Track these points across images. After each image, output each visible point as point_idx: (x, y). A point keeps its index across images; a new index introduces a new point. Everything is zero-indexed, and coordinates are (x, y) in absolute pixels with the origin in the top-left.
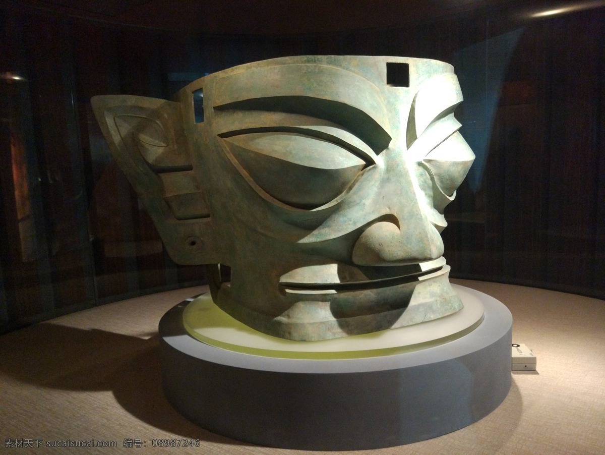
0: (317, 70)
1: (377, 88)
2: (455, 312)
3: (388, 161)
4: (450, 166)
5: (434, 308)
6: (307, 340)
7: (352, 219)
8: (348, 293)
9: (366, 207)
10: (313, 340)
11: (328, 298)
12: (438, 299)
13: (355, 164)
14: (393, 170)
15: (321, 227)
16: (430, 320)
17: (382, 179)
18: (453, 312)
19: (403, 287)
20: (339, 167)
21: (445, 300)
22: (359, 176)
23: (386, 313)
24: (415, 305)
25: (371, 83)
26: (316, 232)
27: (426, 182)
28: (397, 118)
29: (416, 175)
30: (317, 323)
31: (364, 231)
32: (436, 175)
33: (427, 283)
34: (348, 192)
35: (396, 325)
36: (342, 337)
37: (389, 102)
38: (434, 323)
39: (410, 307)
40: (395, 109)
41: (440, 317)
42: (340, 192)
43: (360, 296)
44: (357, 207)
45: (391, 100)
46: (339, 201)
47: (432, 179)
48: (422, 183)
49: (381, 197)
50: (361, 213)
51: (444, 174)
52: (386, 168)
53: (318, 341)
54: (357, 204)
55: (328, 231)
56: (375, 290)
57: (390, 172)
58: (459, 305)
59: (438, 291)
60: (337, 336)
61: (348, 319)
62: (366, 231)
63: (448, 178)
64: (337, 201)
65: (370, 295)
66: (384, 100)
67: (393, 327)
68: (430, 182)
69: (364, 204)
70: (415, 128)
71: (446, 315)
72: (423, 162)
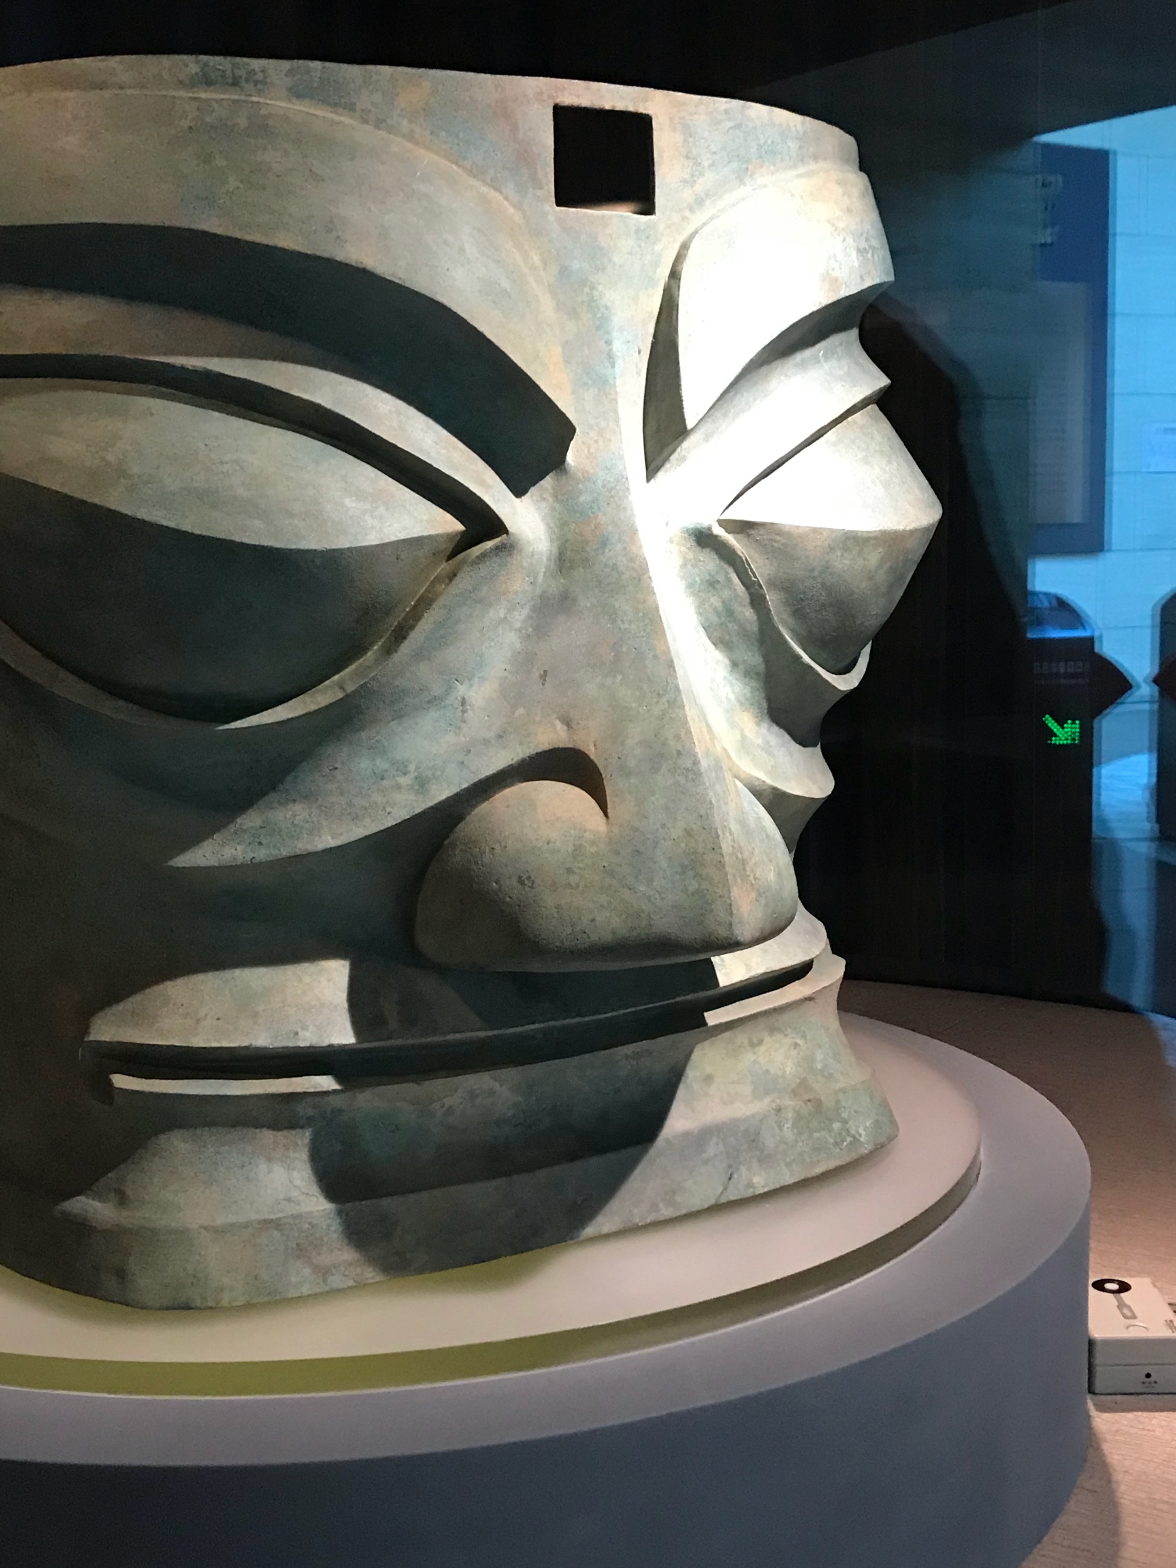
0: (243, 122)
1: (511, 210)
2: (854, 1156)
3: (563, 524)
4: (832, 549)
5: (769, 1141)
6: (198, 1303)
7: (412, 768)
8: (391, 1090)
9: (470, 714)
10: (225, 1302)
11: (303, 1110)
12: (788, 1102)
13: (417, 531)
14: (586, 562)
15: (272, 796)
16: (749, 1193)
17: (541, 597)
18: (848, 1159)
19: (637, 1056)
20: (343, 543)
21: (818, 1104)
22: (438, 579)
23: (558, 1170)
24: (686, 1134)
25: (484, 189)
26: (250, 820)
27: (730, 613)
28: (602, 343)
29: (690, 586)
30: (247, 1225)
31: (461, 818)
32: (772, 584)
33: (740, 1037)
34: (389, 650)
35: (604, 1222)
36: (360, 1287)
37: (564, 272)
38: (768, 1207)
39: (668, 1141)
40: (592, 304)
41: (791, 1181)
42: (356, 650)
43: (448, 1102)
44: (433, 714)
45: (576, 265)
46: (351, 688)
47: (757, 601)
48: (715, 619)
49: (536, 674)
50: (449, 740)
51: (808, 583)
52: (555, 551)
53: (249, 1308)
54: (434, 701)
55: (305, 814)
56: (512, 1074)
57: (571, 568)
58: (877, 1124)
59: (790, 1068)
60: (336, 1281)
61: (387, 1203)
62: (468, 819)
63: (824, 597)
64: (342, 688)
65: (491, 1093)
66: (545, 264)
67: (589, 1231)
68: (749, 614)
69: (463, 702)
70: (678, 386)
71: (818, 1170)
72: (718, 531)
